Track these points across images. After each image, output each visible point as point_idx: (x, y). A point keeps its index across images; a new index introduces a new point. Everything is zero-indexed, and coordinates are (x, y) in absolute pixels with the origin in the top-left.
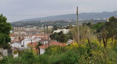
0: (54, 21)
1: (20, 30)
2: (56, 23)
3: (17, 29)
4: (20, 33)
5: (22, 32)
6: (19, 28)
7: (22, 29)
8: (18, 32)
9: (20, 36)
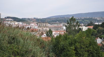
0: (83, 18)
1: (43, 26)
2: (84, 21)
3: (40, 25)
4: (43, 29)
5: (45, 28)
6: (42, 24)
7: (45, 25)
8: (41, 28)
9: (43, 32)
